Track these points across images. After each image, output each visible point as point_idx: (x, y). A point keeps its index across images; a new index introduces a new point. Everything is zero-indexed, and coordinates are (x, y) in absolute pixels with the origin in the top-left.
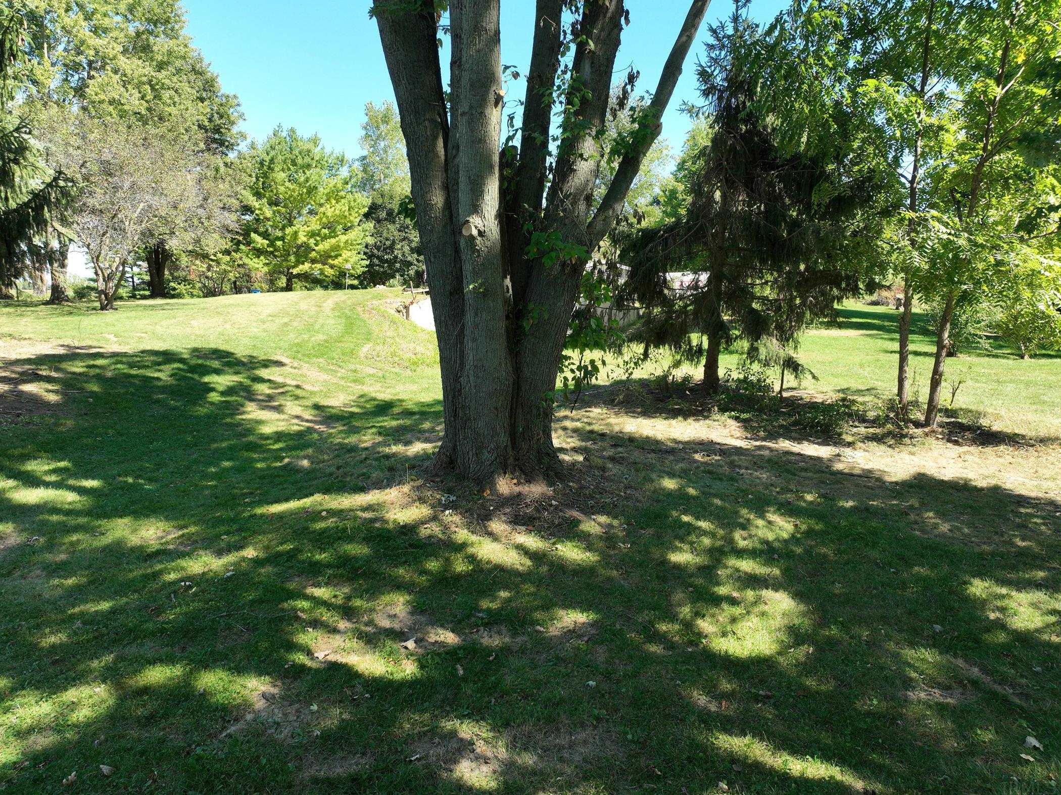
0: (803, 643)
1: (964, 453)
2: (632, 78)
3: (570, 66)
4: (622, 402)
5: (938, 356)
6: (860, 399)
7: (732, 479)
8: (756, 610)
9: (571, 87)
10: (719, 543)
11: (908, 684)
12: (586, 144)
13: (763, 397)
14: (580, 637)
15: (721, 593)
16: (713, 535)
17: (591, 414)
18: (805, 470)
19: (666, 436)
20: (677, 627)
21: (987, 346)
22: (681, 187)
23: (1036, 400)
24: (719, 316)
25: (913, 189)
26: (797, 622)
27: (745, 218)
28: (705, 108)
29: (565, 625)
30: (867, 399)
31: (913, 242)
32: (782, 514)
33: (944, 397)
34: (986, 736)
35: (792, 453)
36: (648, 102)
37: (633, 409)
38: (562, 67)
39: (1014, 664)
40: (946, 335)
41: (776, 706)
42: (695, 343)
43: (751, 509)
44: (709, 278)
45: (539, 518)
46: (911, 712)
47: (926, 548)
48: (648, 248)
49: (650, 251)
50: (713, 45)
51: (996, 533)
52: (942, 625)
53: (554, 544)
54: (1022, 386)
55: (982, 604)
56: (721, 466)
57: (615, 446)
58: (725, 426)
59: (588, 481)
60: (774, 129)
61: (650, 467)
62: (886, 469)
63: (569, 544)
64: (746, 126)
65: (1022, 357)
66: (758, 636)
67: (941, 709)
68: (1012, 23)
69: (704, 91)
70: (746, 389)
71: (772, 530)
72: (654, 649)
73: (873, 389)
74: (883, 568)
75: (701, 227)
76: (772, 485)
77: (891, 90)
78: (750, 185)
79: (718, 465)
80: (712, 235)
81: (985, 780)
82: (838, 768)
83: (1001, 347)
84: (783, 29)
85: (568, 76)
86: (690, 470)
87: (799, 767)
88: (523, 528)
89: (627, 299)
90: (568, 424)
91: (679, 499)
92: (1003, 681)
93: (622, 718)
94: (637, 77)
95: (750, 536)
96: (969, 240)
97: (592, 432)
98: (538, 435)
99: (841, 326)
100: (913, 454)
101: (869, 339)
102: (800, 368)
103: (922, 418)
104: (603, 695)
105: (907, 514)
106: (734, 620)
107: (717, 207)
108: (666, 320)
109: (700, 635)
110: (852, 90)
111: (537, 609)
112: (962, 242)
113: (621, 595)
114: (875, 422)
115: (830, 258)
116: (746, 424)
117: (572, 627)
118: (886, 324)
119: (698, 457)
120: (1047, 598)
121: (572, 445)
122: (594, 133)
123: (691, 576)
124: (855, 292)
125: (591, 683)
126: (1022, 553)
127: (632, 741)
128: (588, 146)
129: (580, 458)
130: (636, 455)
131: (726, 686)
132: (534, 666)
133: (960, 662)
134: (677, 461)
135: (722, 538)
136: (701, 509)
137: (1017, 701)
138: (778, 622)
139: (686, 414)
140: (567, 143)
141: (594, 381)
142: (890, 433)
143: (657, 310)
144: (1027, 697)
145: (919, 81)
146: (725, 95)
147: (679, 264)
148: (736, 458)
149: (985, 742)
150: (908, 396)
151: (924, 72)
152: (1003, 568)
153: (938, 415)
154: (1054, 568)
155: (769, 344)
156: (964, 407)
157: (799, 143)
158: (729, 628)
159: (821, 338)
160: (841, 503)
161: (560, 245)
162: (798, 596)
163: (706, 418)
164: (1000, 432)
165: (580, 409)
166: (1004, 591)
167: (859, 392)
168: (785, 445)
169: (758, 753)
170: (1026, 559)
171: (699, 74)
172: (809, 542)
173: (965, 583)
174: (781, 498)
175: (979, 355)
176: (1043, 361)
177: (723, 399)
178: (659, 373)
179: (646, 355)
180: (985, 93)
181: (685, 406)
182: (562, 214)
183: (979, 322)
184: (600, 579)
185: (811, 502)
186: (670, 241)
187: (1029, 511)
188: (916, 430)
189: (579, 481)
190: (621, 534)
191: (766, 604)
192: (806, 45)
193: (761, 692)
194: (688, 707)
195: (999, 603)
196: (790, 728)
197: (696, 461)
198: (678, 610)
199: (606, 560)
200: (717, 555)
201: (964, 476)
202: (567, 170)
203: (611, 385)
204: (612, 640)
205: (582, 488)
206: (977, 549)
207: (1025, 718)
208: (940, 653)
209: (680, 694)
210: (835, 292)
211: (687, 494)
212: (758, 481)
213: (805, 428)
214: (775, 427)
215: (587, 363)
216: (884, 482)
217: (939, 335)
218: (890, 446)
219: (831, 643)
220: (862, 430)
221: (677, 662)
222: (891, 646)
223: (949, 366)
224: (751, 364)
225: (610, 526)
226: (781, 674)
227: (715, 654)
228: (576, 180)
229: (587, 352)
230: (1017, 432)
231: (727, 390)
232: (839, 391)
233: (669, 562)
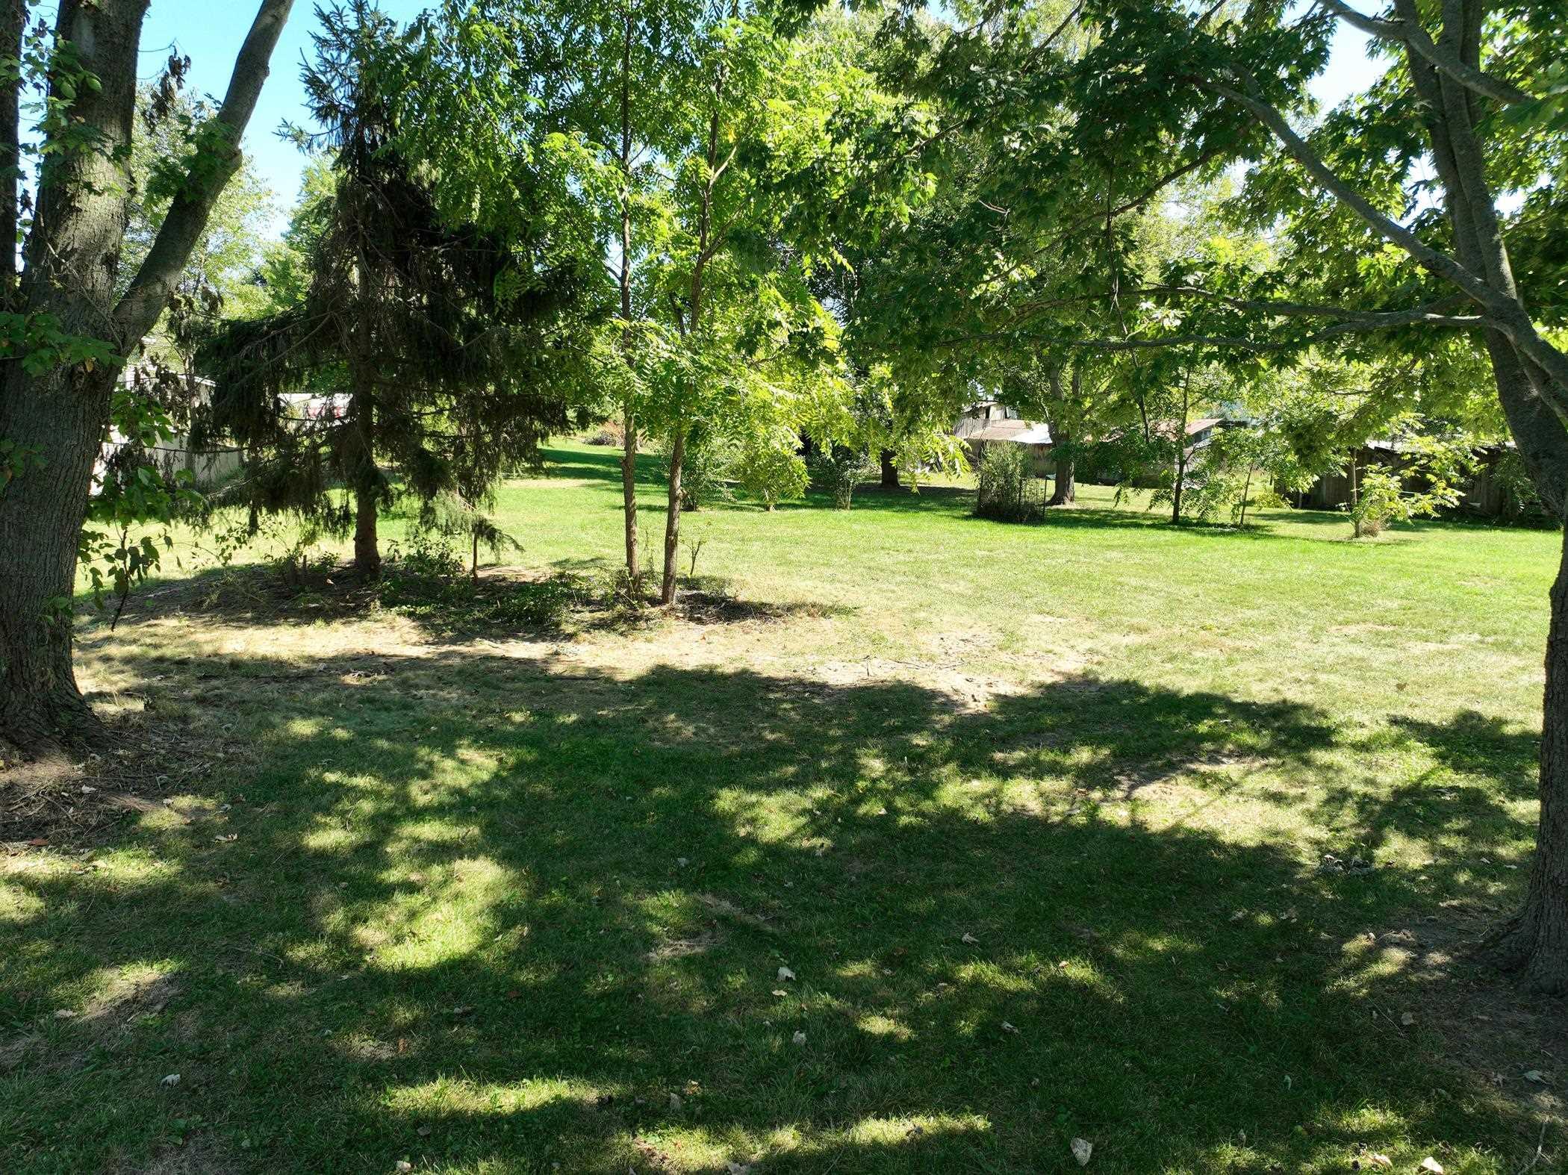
0: (514, 925)
1: (709, 633)
2: (177, 67)
3: (52, 23)
4: (217, 606)
5: (670, 510)
6: (583, 573)
7: (406, 707)
8: (447, 892)
9: (55, 61)
10: (386, 806)
11: (650, 942)
12: (97, 167)
13: (448, 580)
14: (147, 1007)
15: (392, 879)
16: (377, 795)
17: (160, 630)
18: (513, 679)
19: (299, 654)
20: (323, 947)
21: (730, 496)
22: (300, 258)
23: (783, 561)
24: (370, 461)
25: (624, 289)
26: (505, 896)
27: (400, 313)
28: (322, 138)
29: (116, 994)
30: (592, 572)
31: (630, 361)
32: (479, 748)
33: (682, 564)
34: (737, 981)
35: (493, 658)
36: (211, 112)
37: (237, 615)
38: (34, 23)
39: (766, 885)
40: (678, 483)
41: (479, 1024)
42: (336, 504)
43: (433, 746)
44: (351, 402)
45: (57, 822)
46: (651, 979)
47: (666, 762)
48: (244, 352)
49: (247, 357)
50: (326, 41)
51: (745, 729)
52: (688, 857)
53: (90, 860)
54: (768, 544)
55: (730, 819)
56: (388, 689)
57: (206, 678)
58: (393, 628)
59: (157, 744)
60: (432, 184)
61: (272, 705)
62: (618, 665)
63: (121, 855)
64: (390, 174)
65: (768, 509)
66: (451, 930)
67: (688, 963)
68: (718, 88)
69: (319, 110)
70: (421, 570)
71: (466, 773)
72: (285, 990)
73: (598, 559)
74: (616, 799)
75: (331, 325)
76: (466, 707)
77: (584, 152)
78: (402, 262)
79: (383, 687)
80: (351, 336)
81: (737, 1036)
82: (565, 1082)
83: (744, 497)
84: (430, 37)
85: (48, 41)
86: (338, 702)
87: (513, 1100)
88: (23, 845)
89: (211, 435)
90: (113, 650)
91: (324, 750)
92: (755, 908)
93: (232, 1116)
94: (185, 66)
95: (435, 787)
96: (693, 361)
97: (161, 660)
98: (43, 674)
99: (549, 473)
100: (649, 641)
101: (591, 491)
102: (497, 535)
103: (659, 592)
104: (195, 1091)
105: (645, 721)
106: (412, 915)
107: (356, 293)
108: (284, 470)
109: (362, 950)
110: (535, 143)
111: (58, 979)
112: (684, 363)
113: (224, 919)
114: (604, 603)
115: (527, 378)
116: (424, 622)
117: (130, 994)
118: (613, 470)
119: (350, 679)
120: (797, 796)
121: (123, 685)
122: (109, 151)
123: (345, 863)
124: (564, 425)
125: (170, 1078)
126: (773, 747)
127: (253, 1149)
128: (101, 171)
129: (139, 706)
130: (245, 689)
131: (403, 1015)
132: (55, 1082)
133: (709, 899)
134: (316, 691)
135: (392, 797)
136: (354, 758)
137: (769, 928)
138: (480, 900)
139: (328, 615)
140: (58, 161)
141: (152, 572)
142: (621, 616)
143: (269, 454)
144: (777, 920)
145: (619, 145)
146: (354, 121)
147: (299, 379)
148: (410, 674)
149: (736, 990)
150: (640, 565)
151: (625, 134)
152: (753, 771)
153: (678, 587)
154: (804, 760)
155: (449, 502)
156: (707, 574)
157: (469, 209)
158: (406, 929)
159: (527, 491)
160: (561, 719)
161: (57, 337)
162: (505, 859)
163: (363, 618)
164: (746, 603)
165: (136, 623)
166: (754, 798)
167: (582, 564)
168: (484, 646)
169: (454, 1098)
170: (777, 754)
171: (306, 82)
172: (519, 781)
173: (712, 797)
174: (480, 724)
175: (723, 508)
176: (789, 512)
177: (388, 588)
178: (280, 553)
179: (254, 527)
180: (696, 172)
181: (328, 602)
182: (58, 285)
183: (719, 466)
184: (184, 901)
185: (522, 724)
186: (281, 342)
187: (778, 695)
188: (652, 610)
189: (136, 745)
190: (219, 821)
191: (460, 880)
192: (467, 68)
193: (457, 1010)
194: (344, 1065)
195: (748, 815)
196: (499, 1047)
197: (347, 686)
198: (324, 920)
199: (193, 869)
200: (384, 824)
201: (710, 662)
202: (63, 208)
203: (197, 579)
204: (209, 997)
205: (142, 756)
206: (724, 753)
207: (777, 947)
208: (687, 893)
209: (332, 1049)
210: (537, 425)
211: (333, 739)
212: (445, 704)
213: (510, 621)
214: (466, 622)
215: (137, 543)
216: (616, 683)
217: (670, 482)
218: (621, 634)
219: (553, 912)
220: (587, 616)
221: (324, 1002)
222: (629, 898)
223: (685, 521)
224: (427, 531)
225: (200, 811)
226: (486, 976)
227: (385, 972)
228: (83, 227)
229: (134, 525)
230: (764, 601)
231: (391, 574)
232: (555, 564)
233: (307, 849)
